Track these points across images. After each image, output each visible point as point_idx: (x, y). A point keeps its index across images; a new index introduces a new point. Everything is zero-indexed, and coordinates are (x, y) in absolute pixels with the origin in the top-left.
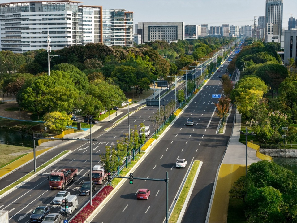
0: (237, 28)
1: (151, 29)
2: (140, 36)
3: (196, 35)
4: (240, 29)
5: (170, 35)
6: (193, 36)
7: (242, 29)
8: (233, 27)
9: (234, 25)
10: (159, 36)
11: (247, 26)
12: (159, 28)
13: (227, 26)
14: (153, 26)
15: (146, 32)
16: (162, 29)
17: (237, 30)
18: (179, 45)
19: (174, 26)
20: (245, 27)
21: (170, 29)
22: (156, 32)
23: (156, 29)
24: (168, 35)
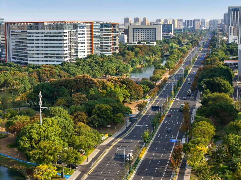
0: (207, 22)
1: (135, 31)
2: (126, 36)
3: (172, 33)
4: (209, 22)
5: (150, 35)
6: (170, 34)
7: (211, 22)
8: (204, 21)
9: (204, 19)
10: (141, 37)
11: (215, 19)
12: (141, 30)
13: (198, 20)
14: (137, 29)
15: (130, 33)
16: (144, 31)
17: (207, 23)
18: (157, 48)
19: (154, 29)
20: (214, 20)
21: (150, 31)
22: (138, 34)
23: (138, 31)
24: (149, 36)
